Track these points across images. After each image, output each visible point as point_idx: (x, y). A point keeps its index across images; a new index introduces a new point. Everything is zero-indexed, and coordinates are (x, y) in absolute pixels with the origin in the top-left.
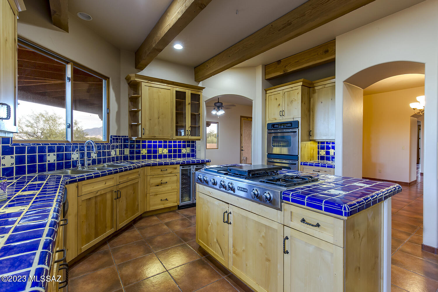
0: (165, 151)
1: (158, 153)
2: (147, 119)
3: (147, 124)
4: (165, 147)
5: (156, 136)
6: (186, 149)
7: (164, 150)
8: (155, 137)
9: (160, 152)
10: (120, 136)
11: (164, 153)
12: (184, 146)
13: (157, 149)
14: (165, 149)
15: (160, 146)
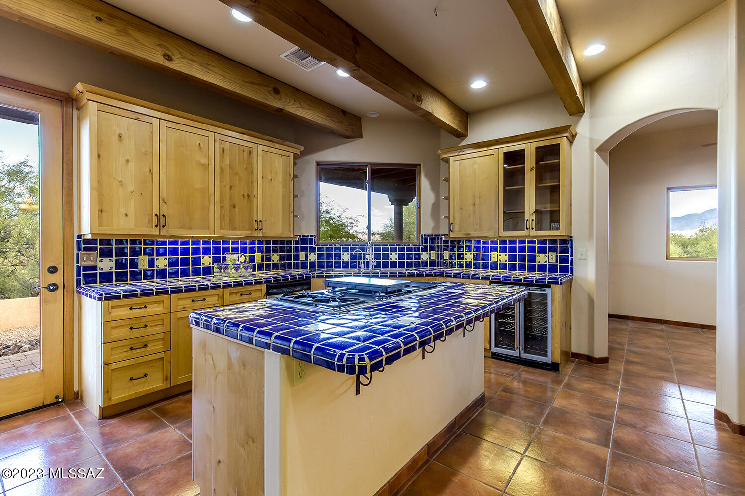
0: (504, 258)
1: (491, 261)
2: (457, 208)
3: (458, 216)
4: (503, 250)
5: (470, 232)
6: (547, 255)
7: (500, 255)
8: (469, 234)
9: (494, 259)
10: (439, 235)
11: (500, 261)
12: (542, 251)
13: (490, 254)
14: (503, 254)
15: (494, 249)
